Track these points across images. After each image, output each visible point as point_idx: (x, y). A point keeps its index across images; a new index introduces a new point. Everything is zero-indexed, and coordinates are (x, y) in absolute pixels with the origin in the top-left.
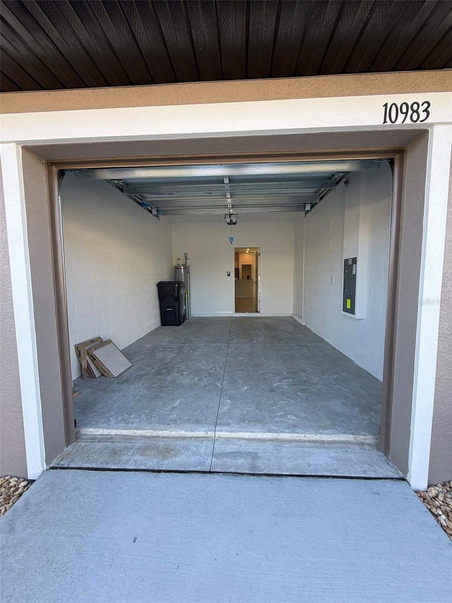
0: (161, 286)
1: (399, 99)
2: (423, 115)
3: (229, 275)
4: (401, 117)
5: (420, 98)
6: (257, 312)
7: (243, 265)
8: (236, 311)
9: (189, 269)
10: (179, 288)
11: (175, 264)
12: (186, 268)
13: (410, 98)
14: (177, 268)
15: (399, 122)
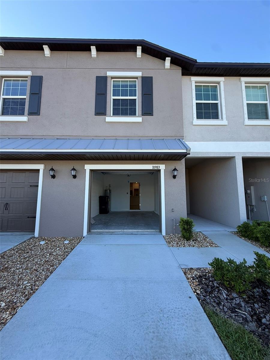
0: (101, 198)
1: (155, 165)
2: (159, 168)
3: (127, 194)
5: (158, 165)
6: (139, 209)
7: (134, 189)
8: (130, 209)
9: (111, 191)
10: (108, 198)
11: (105, 189)
12: (110, 191)
13: (157, 165)
14: (106, 190)
15: (155, 169)
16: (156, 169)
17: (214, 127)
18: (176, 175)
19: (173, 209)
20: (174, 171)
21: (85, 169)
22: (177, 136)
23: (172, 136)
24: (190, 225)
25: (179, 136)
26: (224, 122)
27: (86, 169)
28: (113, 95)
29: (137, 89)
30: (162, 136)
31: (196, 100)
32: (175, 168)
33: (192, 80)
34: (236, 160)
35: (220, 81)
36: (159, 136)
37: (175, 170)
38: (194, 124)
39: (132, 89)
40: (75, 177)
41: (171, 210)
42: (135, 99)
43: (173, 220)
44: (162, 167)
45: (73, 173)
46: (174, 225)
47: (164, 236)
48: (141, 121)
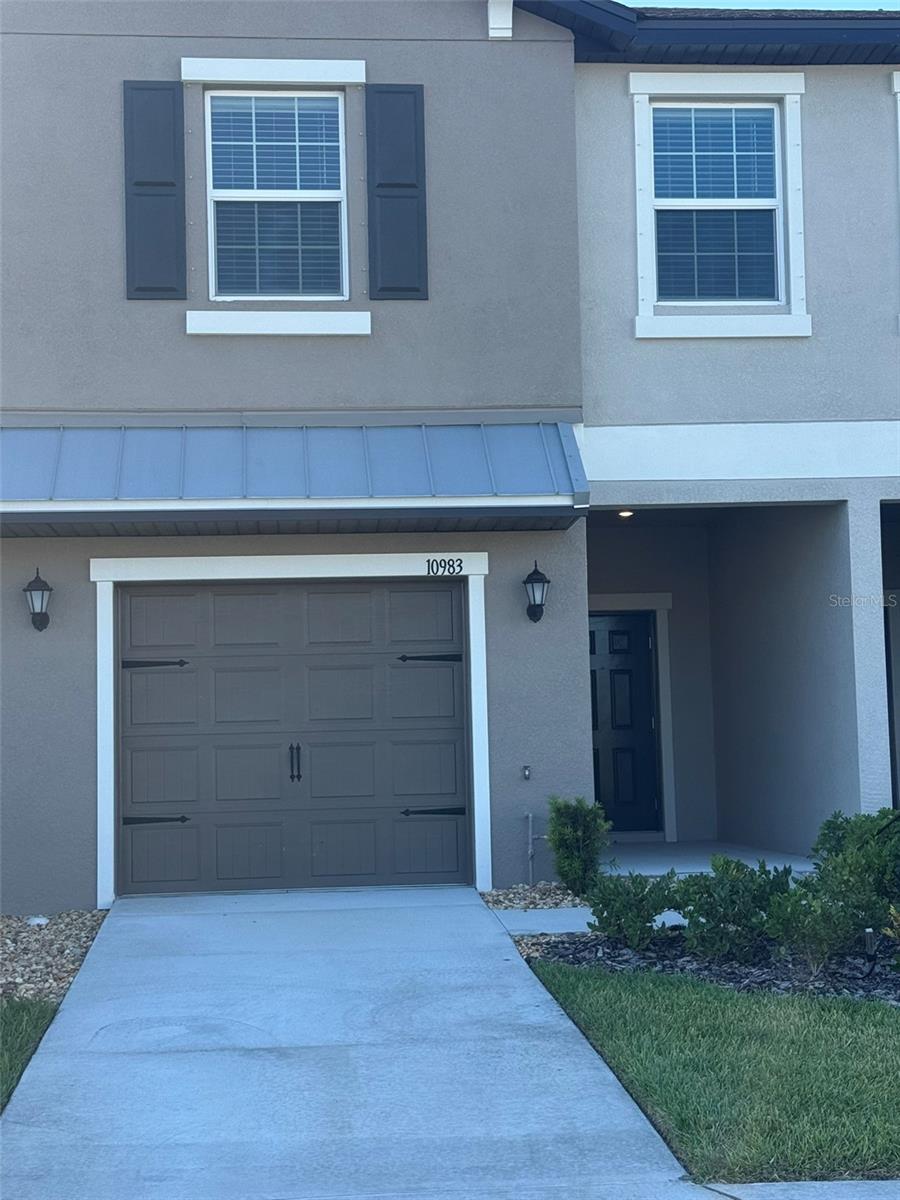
1: (439, 556)
2: (458, 569)
4: (441, 570)
5: (455, 556)
13: (447, 556)
15: (439, 573)
16: (446, 573)
17: (744, 346)
18: (538, 601)
19: (526, 768)
20: (529, 586)
21: (92, 580)
22: (548, 407)
23: (524, 407)
24: (586, 829)
25: (559, 402)
26: (796, 321)
27: (95, 583)
28: (214, 180)
29: (342, 144)
30: (474, 404)
31: (657, 196)
32: (536, 572)
33: (632, 91)
34: (851, 519)
35: (785, 94)
36: (458, 405)
37: (536, 577)
38: (638, 335)
39: (316, 147)
40: (40, 621)
41: (520, 774)
42: (336, 204)
43: (527, 817)
44: (475, 566)
45: (38, 602)
46: (530, 841)
47: (482, 895)
48: (369, 332)
